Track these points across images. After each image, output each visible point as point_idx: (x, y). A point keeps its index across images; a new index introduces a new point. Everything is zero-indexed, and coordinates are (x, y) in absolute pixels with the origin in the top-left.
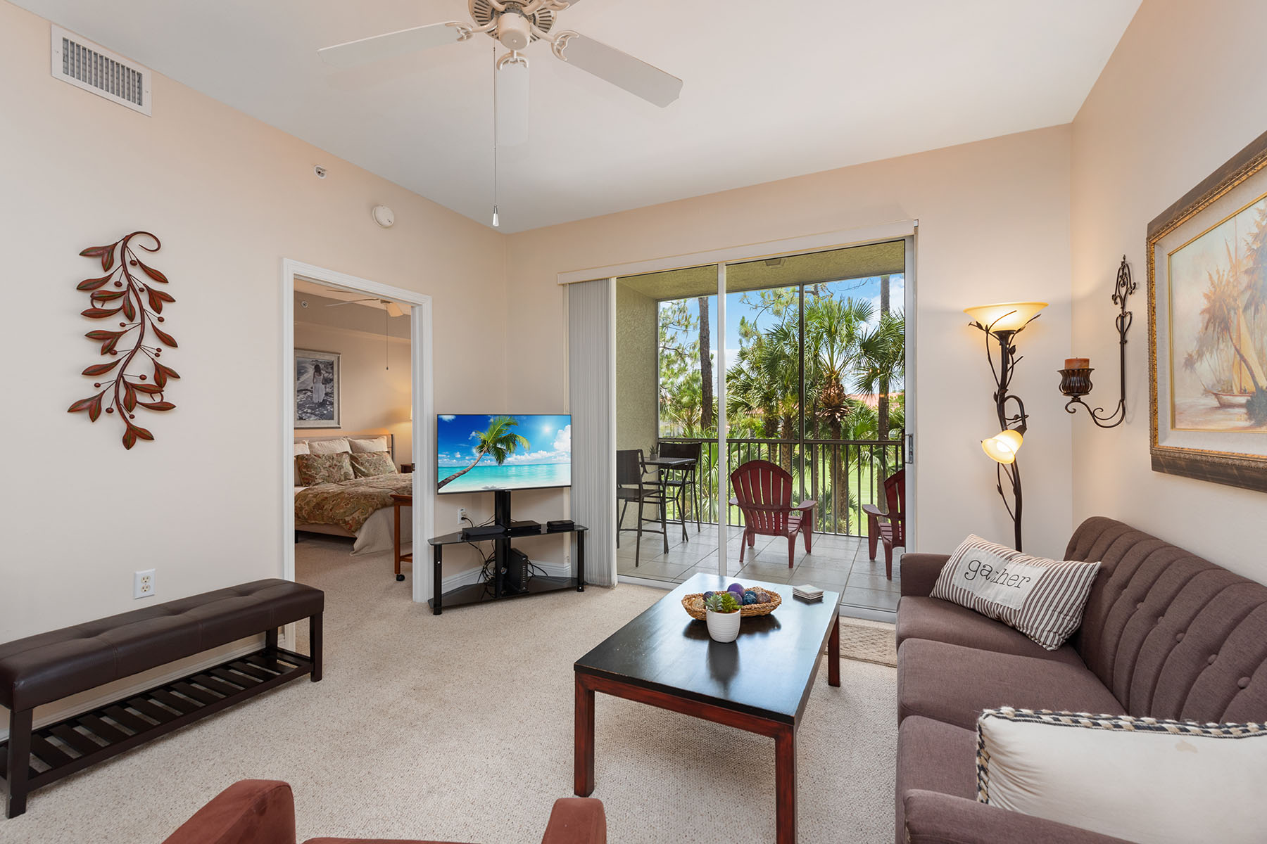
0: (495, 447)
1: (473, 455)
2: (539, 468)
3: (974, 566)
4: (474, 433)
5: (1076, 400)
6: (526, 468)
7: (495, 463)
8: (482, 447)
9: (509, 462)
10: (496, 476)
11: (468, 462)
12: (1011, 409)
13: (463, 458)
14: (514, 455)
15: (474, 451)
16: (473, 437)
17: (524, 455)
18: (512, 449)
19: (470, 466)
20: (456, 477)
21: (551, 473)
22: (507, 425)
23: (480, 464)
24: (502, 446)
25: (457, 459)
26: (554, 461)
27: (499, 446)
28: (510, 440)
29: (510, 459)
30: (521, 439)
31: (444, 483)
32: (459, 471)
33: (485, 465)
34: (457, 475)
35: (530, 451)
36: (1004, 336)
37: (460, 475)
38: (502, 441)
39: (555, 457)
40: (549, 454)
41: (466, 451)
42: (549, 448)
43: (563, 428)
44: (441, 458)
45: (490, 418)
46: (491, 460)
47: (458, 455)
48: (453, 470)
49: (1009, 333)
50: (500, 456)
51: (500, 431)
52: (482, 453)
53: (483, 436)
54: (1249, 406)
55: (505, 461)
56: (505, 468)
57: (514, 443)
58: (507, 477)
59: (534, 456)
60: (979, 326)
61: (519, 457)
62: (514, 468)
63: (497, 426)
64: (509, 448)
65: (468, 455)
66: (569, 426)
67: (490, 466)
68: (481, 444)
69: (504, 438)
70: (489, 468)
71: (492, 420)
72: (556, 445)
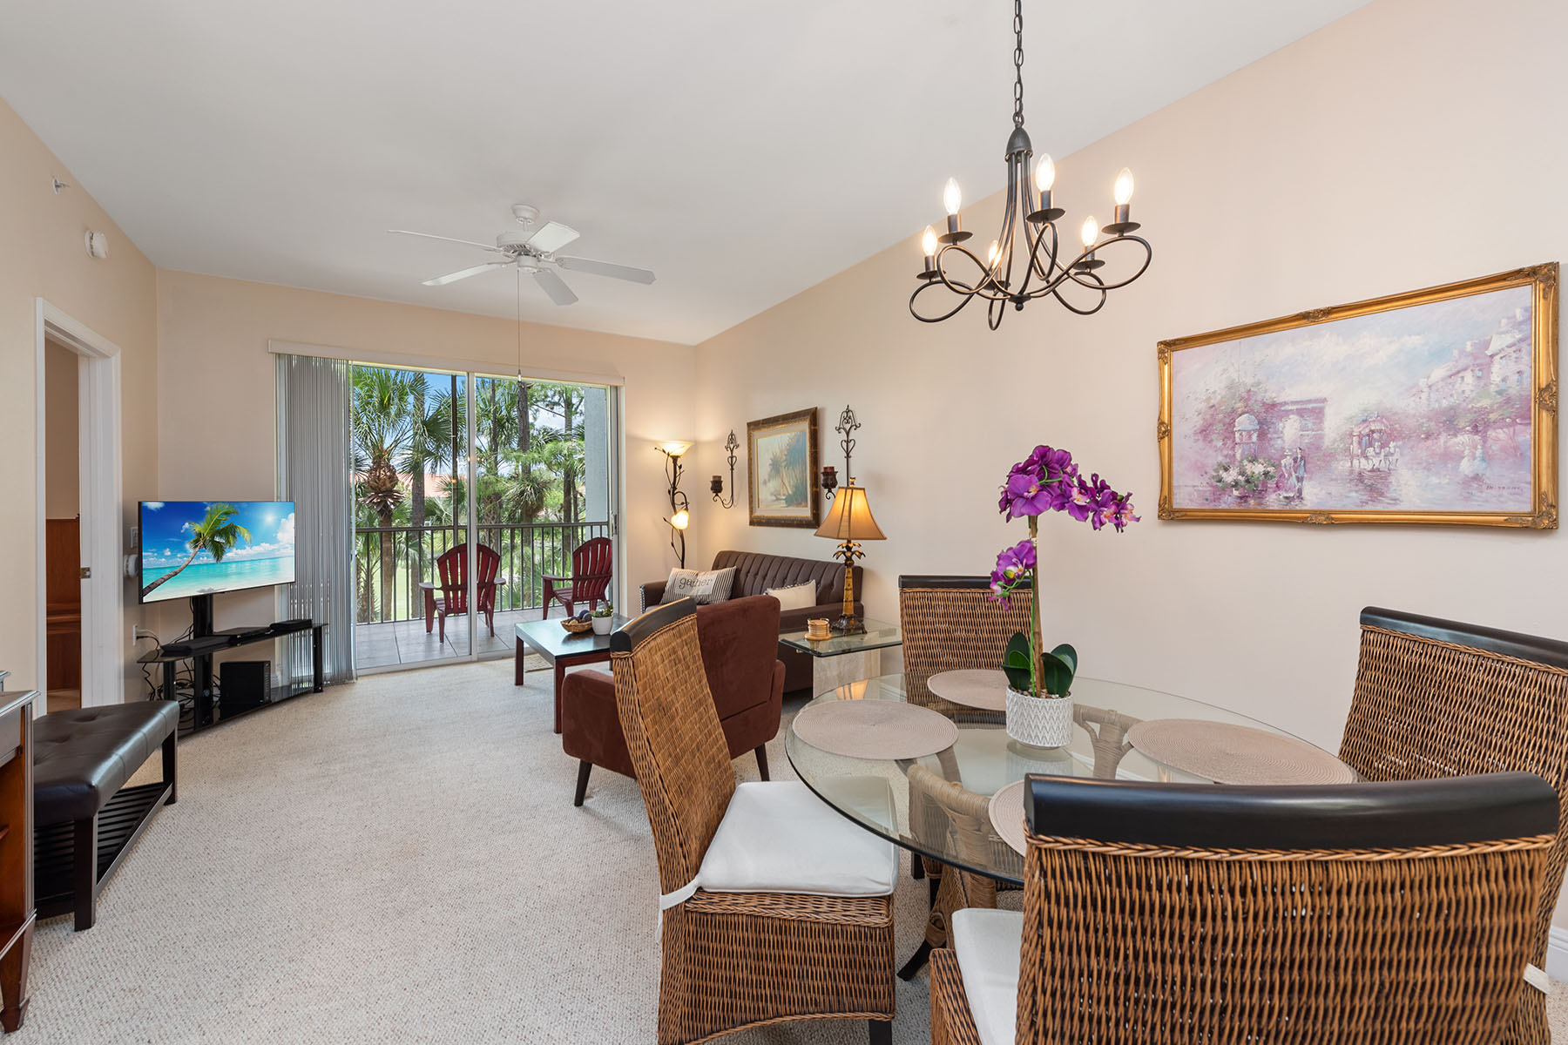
0: (212, 541)
1: (186, 551)
2: (262, 563)
3: (683, 581)
4: (187, 524)
5: (717, 495)
6: (247, 564)
7: (212, 560)
8: (197, 541)
9: (228, 559)
10: (213, 576)
11: (180, 560)
12: (679, 498)
13: (173, 556)
14: (234, 550)
15: (188, 546)
16: (187, 529)
17: (245, 548)
18: (232, 542)
19: (184, 565)
20: (165, 580)
21: (274, 569)
22: (226, 513)
23: (195, 562)
24: (220, 539)
25: (166, 557)
26: (277, 554)
27: (217, 539)
28: (230, 532)
29: (230, 554)
30: (241, 530)
31: (150, 588)
32: (168, 572)
33: (201, 563)
34: (166, 578)
35: (253, 543)
36: (675, 459)
37: (170, 577)
38: (221, 533)
39: (279, 550)
40: (272, 547)
41: (178, 547)
42: (272, 540)
43: (286, 517)
44: (146, 556)
45: (206, 506)
46: (207, 557)
47: (168, 553)
48: (162, 571)
49: (678, 457)
50: (218, 551)
51: (218, 521)
52: (197, 549)
53: (198, 528)
54: (785, 499)
55: (224, 557)
56: (223, 565)
57: (234, 536)
58: (226, 575)
59: (257, 549)
60: (664, 451)
61: (239, 551)
62: (234, 566)
63: (214, 515)
64: (228, 541)
65: (179, 552)
66: (293, 514)
67: (207, 564)
68: (195, 538)
69: (223, 529)
70: (205, 567)
71: (208, 508)
72: (280, 536)
